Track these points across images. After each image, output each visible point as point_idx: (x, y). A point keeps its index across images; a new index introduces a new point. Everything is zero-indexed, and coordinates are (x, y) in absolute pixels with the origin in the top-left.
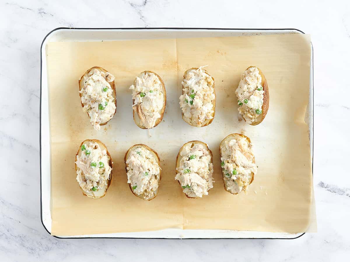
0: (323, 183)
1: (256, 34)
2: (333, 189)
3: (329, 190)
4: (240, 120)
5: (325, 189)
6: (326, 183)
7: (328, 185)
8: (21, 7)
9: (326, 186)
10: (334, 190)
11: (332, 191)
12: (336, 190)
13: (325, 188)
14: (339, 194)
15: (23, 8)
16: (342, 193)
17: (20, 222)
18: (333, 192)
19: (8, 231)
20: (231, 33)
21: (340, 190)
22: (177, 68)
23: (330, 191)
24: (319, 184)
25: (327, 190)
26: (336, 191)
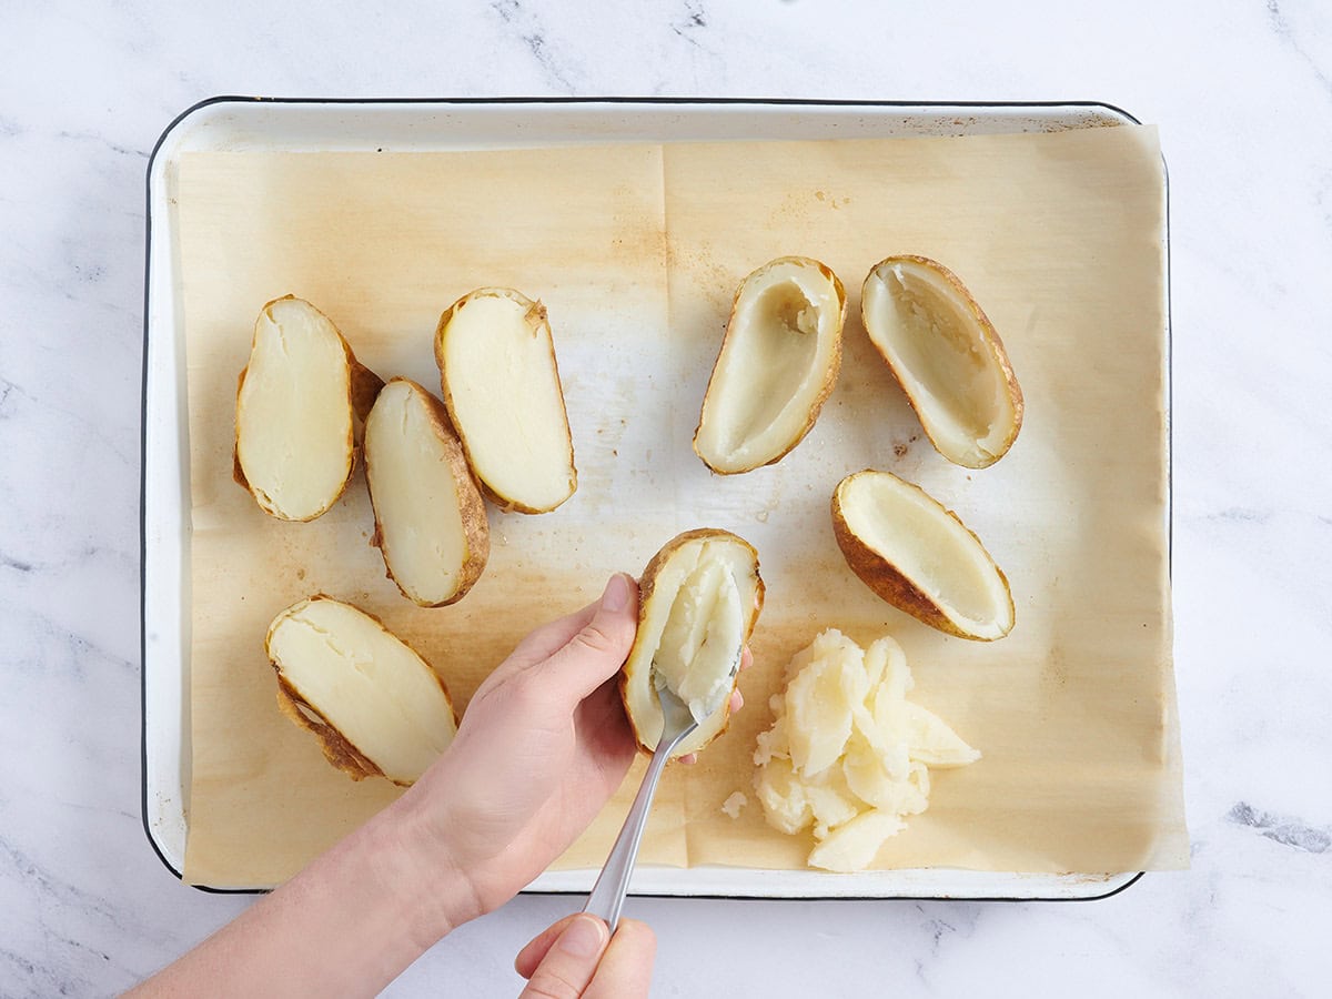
0: (1248, 809)
1: (953, 121)
2: (1286, 831)
3: (1270, 835)
4: (901, 451)
5: (1256, 829)
6: (1260, 808)
7: (1266, 815)
8: (115, 149)
9: (1258, 821)
10: (1290, 835)
11: (1282, 838)
12: (1296, 836)
13: (1258, 826)
14: (1311, 851)
15: (123, 152)
16: (1322, 845)
17: (106, 957)
18: (1285, 843)
19: (63, 991)
20: (862, 118)
21: (1311, 834)
22: (665, 253)
23: (1277, 838)
24: (1233, 813)
25: (1265, 834)
26: (1300, 837)
